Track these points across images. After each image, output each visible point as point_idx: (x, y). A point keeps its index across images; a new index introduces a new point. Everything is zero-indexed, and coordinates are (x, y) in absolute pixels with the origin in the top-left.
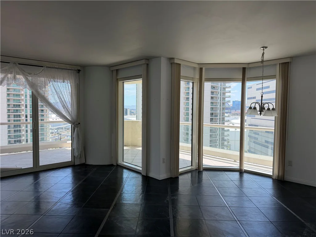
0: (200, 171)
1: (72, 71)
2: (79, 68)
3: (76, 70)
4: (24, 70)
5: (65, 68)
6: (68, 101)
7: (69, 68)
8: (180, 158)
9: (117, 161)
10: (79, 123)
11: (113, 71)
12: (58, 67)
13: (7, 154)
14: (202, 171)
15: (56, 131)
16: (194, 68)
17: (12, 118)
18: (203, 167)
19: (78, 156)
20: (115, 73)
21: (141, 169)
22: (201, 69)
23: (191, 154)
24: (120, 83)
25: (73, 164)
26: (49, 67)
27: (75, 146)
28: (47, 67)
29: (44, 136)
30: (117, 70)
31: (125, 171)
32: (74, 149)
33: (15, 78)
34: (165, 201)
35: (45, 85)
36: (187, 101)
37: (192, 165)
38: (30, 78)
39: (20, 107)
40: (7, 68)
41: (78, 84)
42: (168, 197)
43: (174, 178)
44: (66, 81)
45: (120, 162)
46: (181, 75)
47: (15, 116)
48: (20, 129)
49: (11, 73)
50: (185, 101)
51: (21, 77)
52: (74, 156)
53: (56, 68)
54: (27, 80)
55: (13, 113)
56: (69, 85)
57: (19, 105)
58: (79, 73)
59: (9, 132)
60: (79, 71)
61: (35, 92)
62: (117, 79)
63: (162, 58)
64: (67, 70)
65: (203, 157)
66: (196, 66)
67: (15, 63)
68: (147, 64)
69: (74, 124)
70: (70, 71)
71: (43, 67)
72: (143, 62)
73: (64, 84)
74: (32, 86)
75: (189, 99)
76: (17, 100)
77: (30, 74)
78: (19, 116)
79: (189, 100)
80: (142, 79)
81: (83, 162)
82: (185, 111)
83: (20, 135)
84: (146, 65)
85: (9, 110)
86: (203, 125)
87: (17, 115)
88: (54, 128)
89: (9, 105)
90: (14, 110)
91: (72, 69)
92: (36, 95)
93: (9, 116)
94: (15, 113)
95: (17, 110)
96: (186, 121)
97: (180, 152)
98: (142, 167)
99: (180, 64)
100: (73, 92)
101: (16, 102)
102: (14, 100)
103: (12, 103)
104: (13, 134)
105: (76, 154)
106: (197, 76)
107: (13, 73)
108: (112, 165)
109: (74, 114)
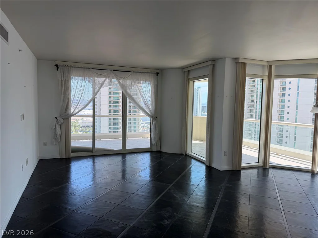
0: (266, 168)
1: (152, 74)
2: (158, 71)
3: (155, 73)
4: (117, 75)
5: (147, 72)
6: (148, 99)
7: (150, 72)
8: (242, 153)
9: (186, 151)
10: (156, 117)
11: (185, 72)
12: (141, 71)
13: (108, 139)
14: (268, 169)
15: (146, 125)
16: (263, 66)
17: (112, 113)
18: (270, 164)
19: (155, 144)
20: (186, 73)
21: (205, 159)
22: (270, 67)
23: (258, 151)
24: (191, 82)
25: (151, 150)
26: (135, 72)
27: (153, 136)
28: (133, 72)
29: (136, 129)
30: (188, 71)
31: (193, 160)
32: (152, 138)
33: (111, 81)
34: (219, 187)
35: (131, 86)
36: (282, 97)
37: (259, 162)
38: (121, 81)
39: (118, 104)
40: (106, 74)
41: (156, 85)
42: (223, 184)
43: (236, 171)
44: (147, 82)
45: (189, 152)
46: (246, 73)
47: (114, 111)
48: (118, 122)
49: (108, 78)
50: (280, 97)
51: (115, 81)
52: (152, 144)
53: (140, 72)
54: (119, 82)
55: (113, 108)
56: (150, 86)
57: (118, 102)
58: (157, 75)
59: (110, 124)
60: (158, 73)
61: (124, 92)
62: (188, 79)
63: (227, 59)
64: (148, 74)
65: (270, 154)
66: (265, 64)
67: (111, 70)
68: (214, 65)
69: (152, 117)
70: (150, 74)
71: (130, 72)
72: (210, 63)
73: (146, 85)
74: (123, 87)
75: (285, 95)
76: (116, 97)
77: (121, 78)
78: (118, 111)
79: (285, 97)
80: (208, 78)
81: (159, 149)
82: (279, 109)
83: (118, 127)
84: (212, 66)
85: (110, 106)
86: (271, 122)
87: (116, 110)
88: (145, 122)
89: (110, 102)
90: (114, 106)
91: (152, 72)
92: (125, 94)
93: (110, 111)
94: (115, 108)
95: (116, 106)
96: (280, 120)
97: (243, 147)
98: (206, 158)
99: (245, 64)
100: (153, 91)
101: (116, 99)
102: (114, 97)
103: (112, 100)
104: (112, 126)
105: (154, 143)
106: (267, 74)
107: (110, 78)
108: (182, 154)
109: (153, 109)
